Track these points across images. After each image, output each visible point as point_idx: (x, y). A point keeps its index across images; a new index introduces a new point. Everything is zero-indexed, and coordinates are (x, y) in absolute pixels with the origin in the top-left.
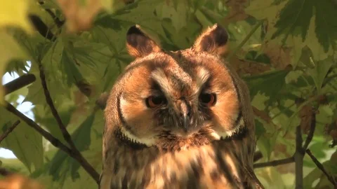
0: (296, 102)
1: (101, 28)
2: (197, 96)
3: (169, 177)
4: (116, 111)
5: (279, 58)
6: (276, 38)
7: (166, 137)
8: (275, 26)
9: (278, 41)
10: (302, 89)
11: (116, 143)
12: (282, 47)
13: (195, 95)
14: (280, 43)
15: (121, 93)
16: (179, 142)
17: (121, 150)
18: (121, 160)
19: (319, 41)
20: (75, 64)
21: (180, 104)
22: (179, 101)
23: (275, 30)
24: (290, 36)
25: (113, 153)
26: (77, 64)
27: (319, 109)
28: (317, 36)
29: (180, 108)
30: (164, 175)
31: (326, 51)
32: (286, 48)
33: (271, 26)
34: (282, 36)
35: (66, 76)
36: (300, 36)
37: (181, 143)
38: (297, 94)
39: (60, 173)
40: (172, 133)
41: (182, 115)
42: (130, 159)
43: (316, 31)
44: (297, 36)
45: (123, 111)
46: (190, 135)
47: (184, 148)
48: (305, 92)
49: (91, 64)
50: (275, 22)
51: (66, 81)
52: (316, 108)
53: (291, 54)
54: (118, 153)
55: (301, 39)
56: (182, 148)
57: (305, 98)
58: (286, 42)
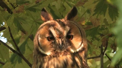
0: (101, 36)
1: (29, 11)
2: (65, 37)
3: (56, 66)
4: (37, 41)
5: (95, 23)
6: (94, 16)
7: (54, 52)
8: (94, 11)
9: (95, 17)
10: (103, 31)
11: (37, 53)
12: (96, 19)
13: (64, 37)
14: (96, 17)
15: (39, 35)
16: (59, 54)
17: (38, 56)
18: (39, 60)
19: (110, 17)
20: (21, 23)
21: (59, 40)
22: (59, 39)
23: (94, 12)
24: (99, 15)
25: (36, 56)
26: (21, 24)
27: (109, 39)
28: (109, 15)
29: (59, 42)
30: (54, 65)
31: (112, 20)
32: (98, 19)
33: (92, 11)
34: (97, 15)
35: (17, 28)
36: (103, 15)
37: (60, 54)
38: (101, 33)
39: (14, 61)
40: (56, 51)
41: (59, 44)
42: (42, 59)
43: (109, 13)
44: (102, 15)
45: (39, 41)
46: (63, 51)
47: (61, 56)
48: (104, 32)
49: (26, 24)
50: (94, 10)
51: (17, 30)
52: (108, 39)
53: (100, 21)
54: (38, 57)
55: (103, 16)
56: (60, 56)
57: (104, 34)
58: (98, 17)
